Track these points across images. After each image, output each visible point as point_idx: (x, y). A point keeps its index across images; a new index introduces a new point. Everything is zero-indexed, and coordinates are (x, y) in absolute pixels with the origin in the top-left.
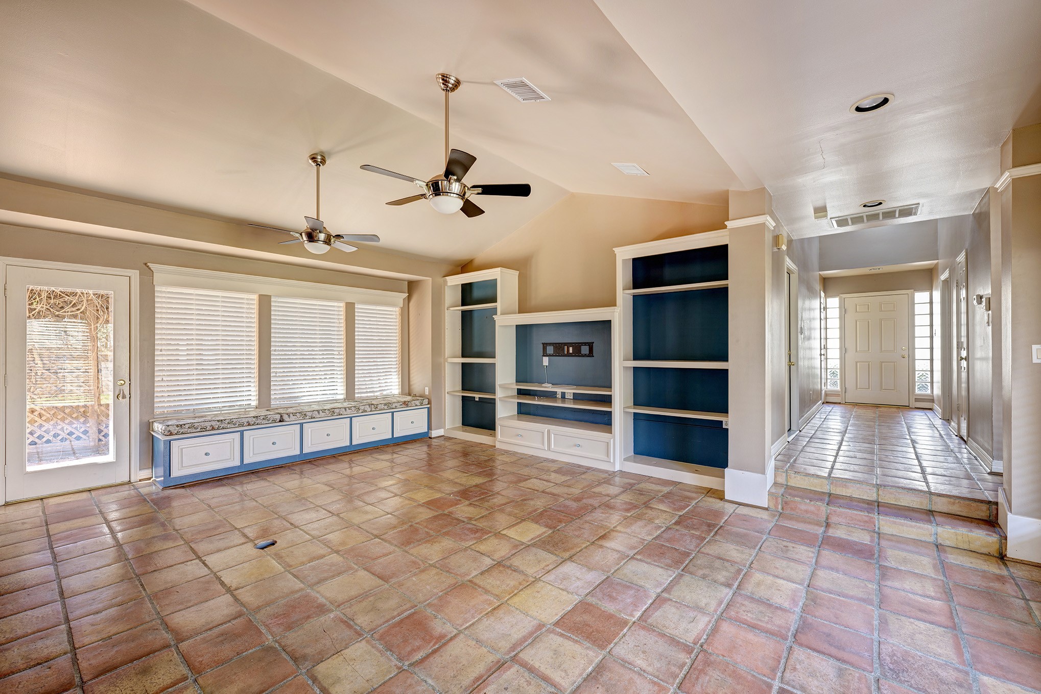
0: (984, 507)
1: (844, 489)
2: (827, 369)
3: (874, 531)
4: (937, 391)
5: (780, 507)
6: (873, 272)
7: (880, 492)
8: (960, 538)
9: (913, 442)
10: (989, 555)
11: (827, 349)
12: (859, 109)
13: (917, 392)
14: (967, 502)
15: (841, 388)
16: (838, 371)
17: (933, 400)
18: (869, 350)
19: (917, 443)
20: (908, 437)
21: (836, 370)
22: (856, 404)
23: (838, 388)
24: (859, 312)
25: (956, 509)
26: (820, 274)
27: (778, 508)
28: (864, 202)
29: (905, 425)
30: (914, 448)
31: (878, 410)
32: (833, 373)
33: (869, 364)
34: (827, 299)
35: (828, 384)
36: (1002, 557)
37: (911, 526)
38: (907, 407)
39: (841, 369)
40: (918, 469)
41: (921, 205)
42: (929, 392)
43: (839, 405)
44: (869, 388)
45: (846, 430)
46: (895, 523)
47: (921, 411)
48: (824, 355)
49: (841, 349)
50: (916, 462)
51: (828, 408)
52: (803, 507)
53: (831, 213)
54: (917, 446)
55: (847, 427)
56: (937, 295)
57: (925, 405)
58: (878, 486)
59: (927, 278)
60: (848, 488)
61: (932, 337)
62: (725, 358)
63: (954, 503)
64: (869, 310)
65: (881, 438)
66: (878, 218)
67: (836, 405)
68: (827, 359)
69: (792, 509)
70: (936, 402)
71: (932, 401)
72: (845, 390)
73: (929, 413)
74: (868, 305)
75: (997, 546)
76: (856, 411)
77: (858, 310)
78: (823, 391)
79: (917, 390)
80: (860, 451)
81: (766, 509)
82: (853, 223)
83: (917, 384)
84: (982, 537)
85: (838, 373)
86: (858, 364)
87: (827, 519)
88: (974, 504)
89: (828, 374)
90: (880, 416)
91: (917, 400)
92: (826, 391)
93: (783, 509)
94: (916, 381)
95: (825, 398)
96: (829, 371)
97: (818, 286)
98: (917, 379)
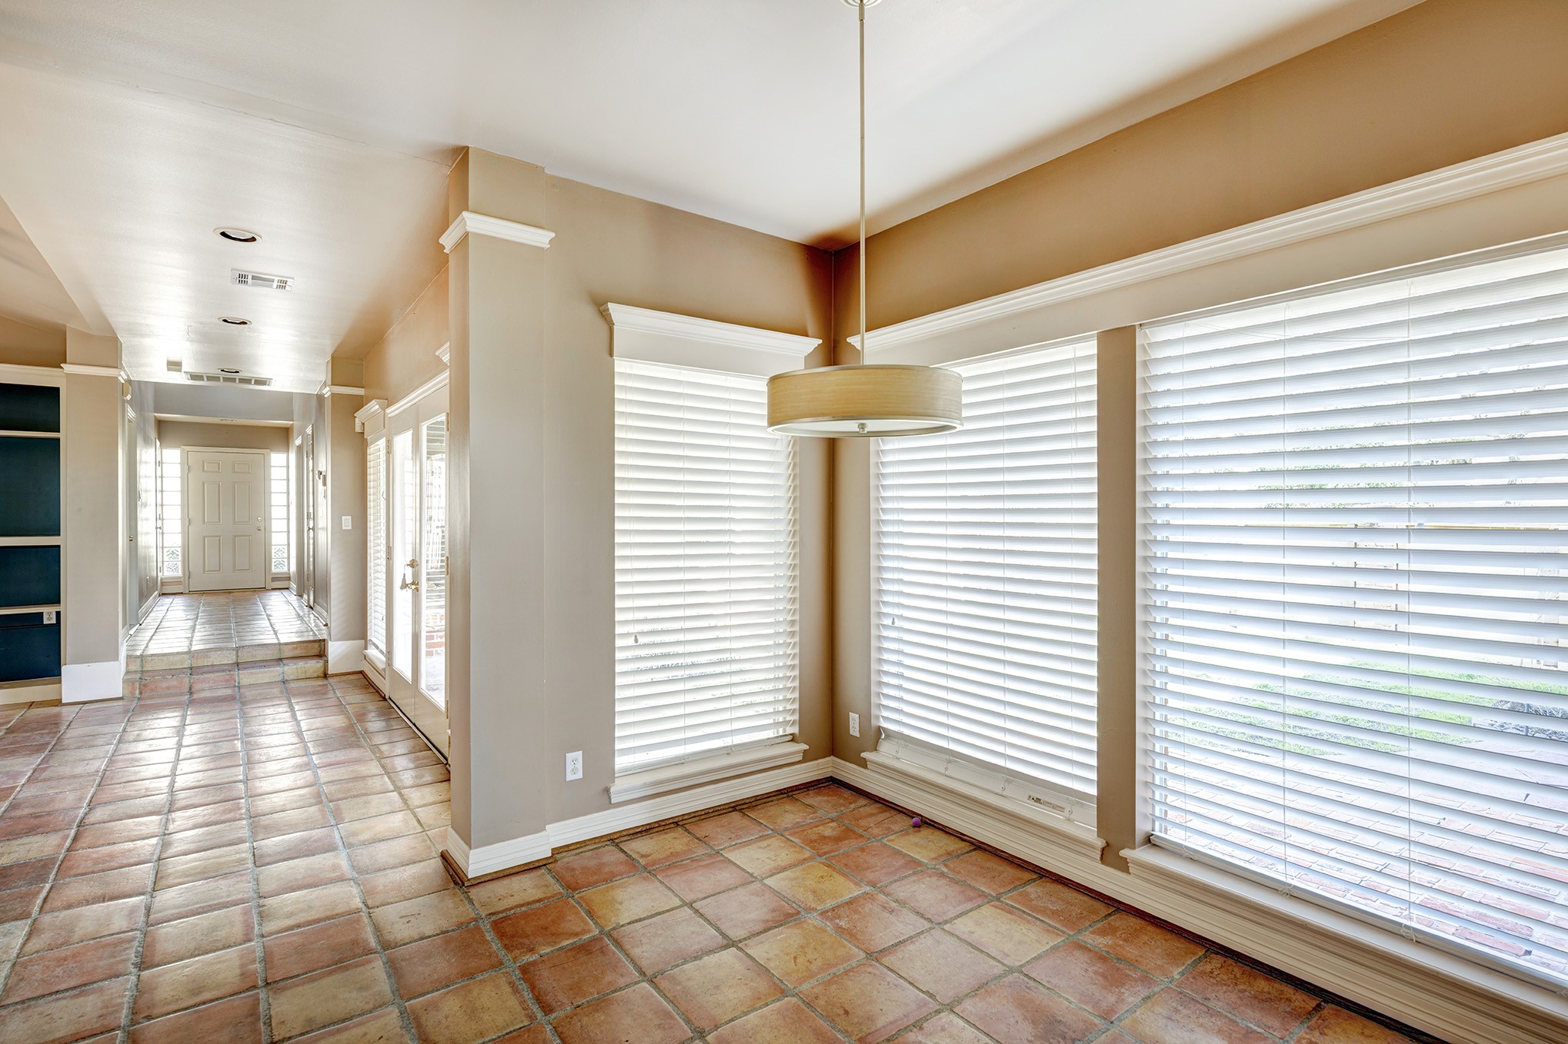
0: (316, 645)
1: (205, 659)
2: (163, 548)
3: (235, 686)
4: (293, 568)
5: (137, 692)
6: (224, 422)
7: (239, 654)
8: (299, 670)
9: (268, 616)
10: (318, 677)
11: (163, 519)
12: (225, 321)
13: (274, 570)
14: (305, 645)
15: (184, 573)
16: (179, 549)
17: (290, 577)
18: (219, 521)
19: (271, 616)
20: (264, 613)
21: (177, 549)
22: (203, 593)
23: (180, 573)
24: (206, 472)
25: (297, 653)
26: (155, 416)
27: (135, 694)
28: (222, 368)
29: (261, 605)
30: (269, 620)
31: (231, 596)
32: (173, 553)
33: (219, 540)
34: (164, 451)
35: (165, 568)
36: (325, 676)
37: (265, 672)
38: (264, 589)
39: (183, 547)
40: (272, 632)
41: (273, 381)
42: (285, 569)
43: (181, 596)
44: (220, 570)
45: (198, 617)
46: (252, 673)
47: (278, 591)
48: (160, 528)
49: (182, 519)
50: (271, 628)
51: (168, 600)
52: (165, 685)
53: (185, 368)
54: (270, 618)
55: (198, 614)
56: (293, 456)
57: (280, 583)
58: (237, 649)
59: (283, 436)
60: (209, 657)
61: (288, 506)
62: (56, 532)
63: (296, 648)
64: (219, 469)
65: (236, 618)
66: (235, 382)
67: (177, 596)
68: (163, 534)
69: (152, 690)
70: (292, 579)
71: (289, 579)
72: (188, 574)
73: (285, 593)
74: (219, 464)
75: (323, 669)
76: (203, 599)
77: (205, 469)
78: (159, 579)
79: (273, 568)
80: (217, 630)
81: (121, 699)
82: (208, 380)
83: (273, 561)
84: (315, 665)
85: (180, 554)
86: (206, 539)
87: (190, 689)
88: (310, 645)
89: (165, 554)
90: (233, 601)
91: (274, 579)
92: (161, 579)
93: (141, 693)
94: (273, 557)
95: (161, 589)
96: (165, 550)
97: (153, 434)
98: (273, 554)
